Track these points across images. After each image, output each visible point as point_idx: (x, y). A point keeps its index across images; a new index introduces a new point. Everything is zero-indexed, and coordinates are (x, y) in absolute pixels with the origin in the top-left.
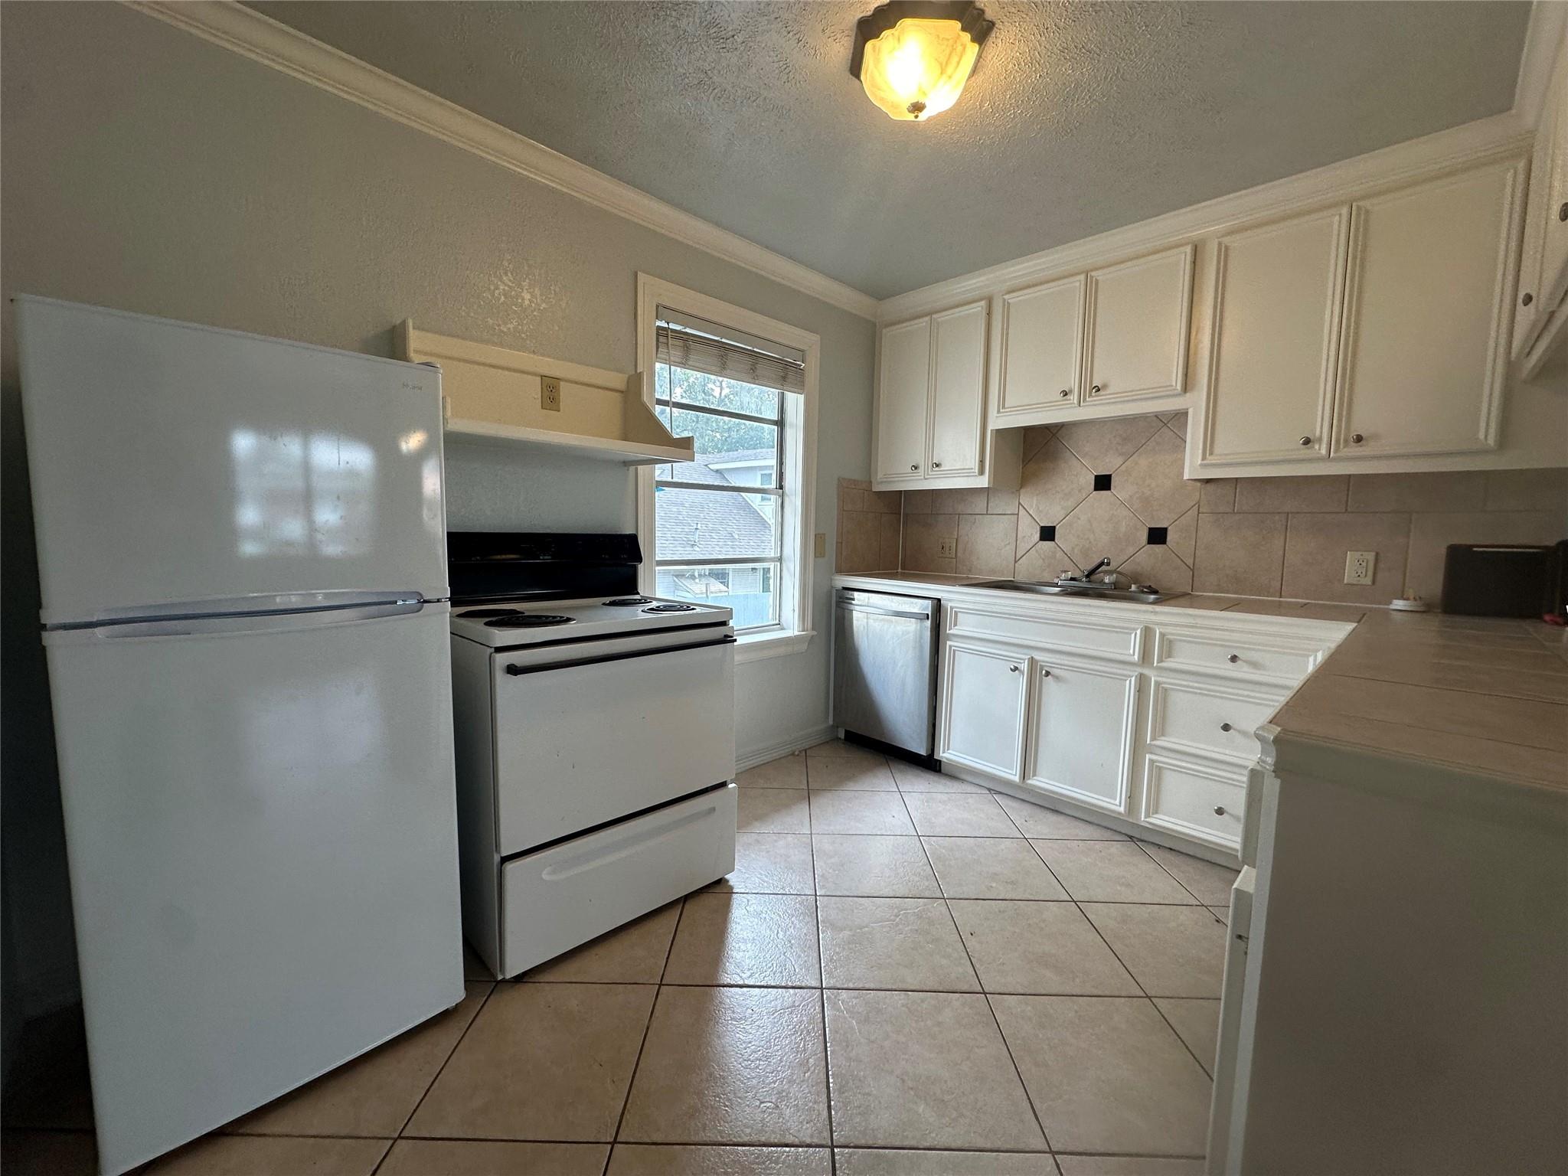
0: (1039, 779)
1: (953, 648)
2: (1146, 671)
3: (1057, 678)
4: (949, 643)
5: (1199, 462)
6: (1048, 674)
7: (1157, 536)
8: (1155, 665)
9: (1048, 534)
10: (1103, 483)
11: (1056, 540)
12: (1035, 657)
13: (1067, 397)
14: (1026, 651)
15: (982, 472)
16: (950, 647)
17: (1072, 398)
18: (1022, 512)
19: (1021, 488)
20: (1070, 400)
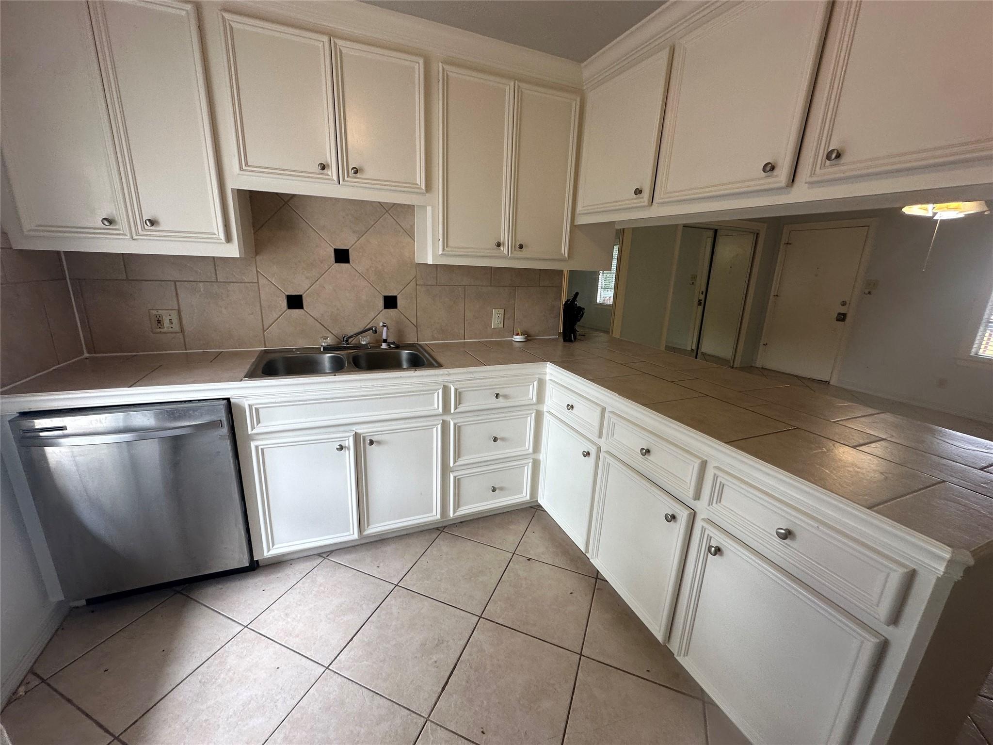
0: (374, 526)
1: (260, 448)
2: (447, 418)
3: (379, 443)
4: (253, 445)
5: (441, 252)
6: (371, 442)
7: (390, 302)
8: (452, 411)
9: (295, 302)
10: (342, 256)
11: (304, 308)
12: (357, 431)
13: (325, 171)
14: (347, 428)
15: (229, 239)
16: (257, 447)
17: (329, 173)
18: (262, 281)
19: (256, 255)
20: (327, 175)
